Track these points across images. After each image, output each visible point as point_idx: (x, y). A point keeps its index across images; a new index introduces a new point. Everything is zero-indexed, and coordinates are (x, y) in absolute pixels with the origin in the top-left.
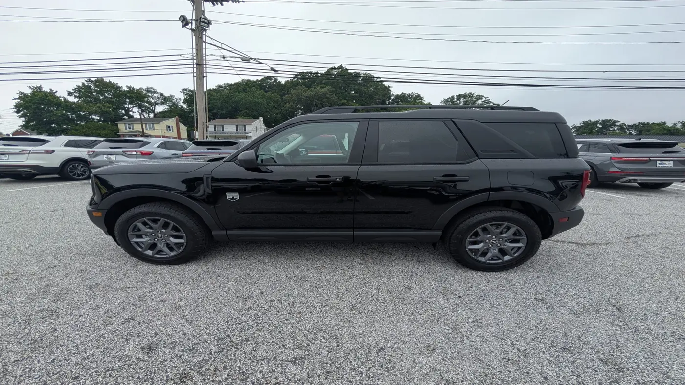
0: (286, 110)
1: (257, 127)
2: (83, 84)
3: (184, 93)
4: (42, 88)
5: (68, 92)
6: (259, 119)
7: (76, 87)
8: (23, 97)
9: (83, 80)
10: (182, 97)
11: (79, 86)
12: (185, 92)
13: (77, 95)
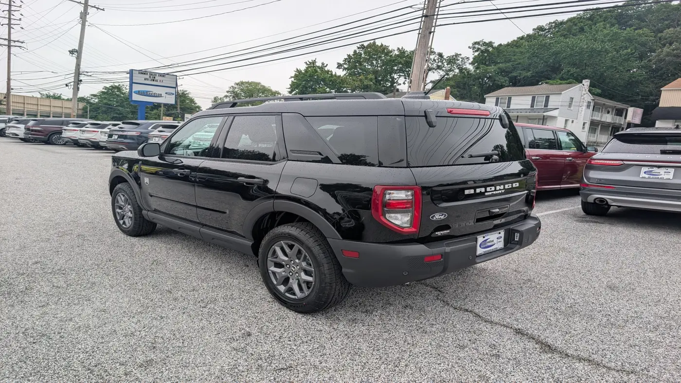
0: (661, 61)
1: (572, 99)
2: (355, 51)
3: (474, 48)
4: (316, 62)
5: (338, 63)
6: (581, 82)
7: (346, 57)
8: (299, 75)
9: (355, 47)
10: (471, 54)
11: (349, 56)
12: (477, 46)
13: (346, 66)
